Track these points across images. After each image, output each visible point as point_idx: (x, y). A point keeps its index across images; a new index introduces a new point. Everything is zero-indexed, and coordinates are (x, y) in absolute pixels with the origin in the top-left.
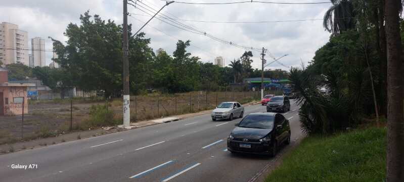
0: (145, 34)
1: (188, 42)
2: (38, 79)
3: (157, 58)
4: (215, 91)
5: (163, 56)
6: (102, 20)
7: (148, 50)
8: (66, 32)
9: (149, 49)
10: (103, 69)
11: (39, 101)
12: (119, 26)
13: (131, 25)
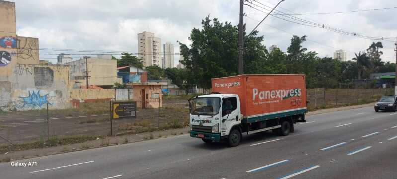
0: (258, 32)
1: (304, 37)
2: (169, 78)
3: (270, 56)
4: (334, 87)
5: (277, 53)
6: (220, 22)
7: (262, 48)
8: (190, 37)
9: (263, 46)
10: (220, 68)
11: (169, 97)
12: (235, 27)
13: (245, 24)
